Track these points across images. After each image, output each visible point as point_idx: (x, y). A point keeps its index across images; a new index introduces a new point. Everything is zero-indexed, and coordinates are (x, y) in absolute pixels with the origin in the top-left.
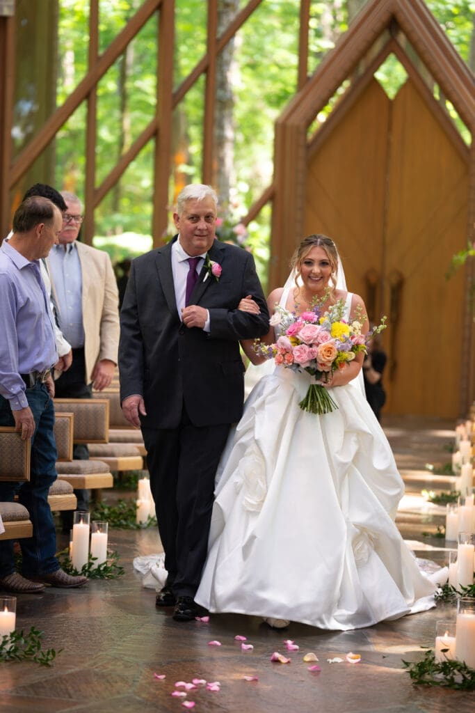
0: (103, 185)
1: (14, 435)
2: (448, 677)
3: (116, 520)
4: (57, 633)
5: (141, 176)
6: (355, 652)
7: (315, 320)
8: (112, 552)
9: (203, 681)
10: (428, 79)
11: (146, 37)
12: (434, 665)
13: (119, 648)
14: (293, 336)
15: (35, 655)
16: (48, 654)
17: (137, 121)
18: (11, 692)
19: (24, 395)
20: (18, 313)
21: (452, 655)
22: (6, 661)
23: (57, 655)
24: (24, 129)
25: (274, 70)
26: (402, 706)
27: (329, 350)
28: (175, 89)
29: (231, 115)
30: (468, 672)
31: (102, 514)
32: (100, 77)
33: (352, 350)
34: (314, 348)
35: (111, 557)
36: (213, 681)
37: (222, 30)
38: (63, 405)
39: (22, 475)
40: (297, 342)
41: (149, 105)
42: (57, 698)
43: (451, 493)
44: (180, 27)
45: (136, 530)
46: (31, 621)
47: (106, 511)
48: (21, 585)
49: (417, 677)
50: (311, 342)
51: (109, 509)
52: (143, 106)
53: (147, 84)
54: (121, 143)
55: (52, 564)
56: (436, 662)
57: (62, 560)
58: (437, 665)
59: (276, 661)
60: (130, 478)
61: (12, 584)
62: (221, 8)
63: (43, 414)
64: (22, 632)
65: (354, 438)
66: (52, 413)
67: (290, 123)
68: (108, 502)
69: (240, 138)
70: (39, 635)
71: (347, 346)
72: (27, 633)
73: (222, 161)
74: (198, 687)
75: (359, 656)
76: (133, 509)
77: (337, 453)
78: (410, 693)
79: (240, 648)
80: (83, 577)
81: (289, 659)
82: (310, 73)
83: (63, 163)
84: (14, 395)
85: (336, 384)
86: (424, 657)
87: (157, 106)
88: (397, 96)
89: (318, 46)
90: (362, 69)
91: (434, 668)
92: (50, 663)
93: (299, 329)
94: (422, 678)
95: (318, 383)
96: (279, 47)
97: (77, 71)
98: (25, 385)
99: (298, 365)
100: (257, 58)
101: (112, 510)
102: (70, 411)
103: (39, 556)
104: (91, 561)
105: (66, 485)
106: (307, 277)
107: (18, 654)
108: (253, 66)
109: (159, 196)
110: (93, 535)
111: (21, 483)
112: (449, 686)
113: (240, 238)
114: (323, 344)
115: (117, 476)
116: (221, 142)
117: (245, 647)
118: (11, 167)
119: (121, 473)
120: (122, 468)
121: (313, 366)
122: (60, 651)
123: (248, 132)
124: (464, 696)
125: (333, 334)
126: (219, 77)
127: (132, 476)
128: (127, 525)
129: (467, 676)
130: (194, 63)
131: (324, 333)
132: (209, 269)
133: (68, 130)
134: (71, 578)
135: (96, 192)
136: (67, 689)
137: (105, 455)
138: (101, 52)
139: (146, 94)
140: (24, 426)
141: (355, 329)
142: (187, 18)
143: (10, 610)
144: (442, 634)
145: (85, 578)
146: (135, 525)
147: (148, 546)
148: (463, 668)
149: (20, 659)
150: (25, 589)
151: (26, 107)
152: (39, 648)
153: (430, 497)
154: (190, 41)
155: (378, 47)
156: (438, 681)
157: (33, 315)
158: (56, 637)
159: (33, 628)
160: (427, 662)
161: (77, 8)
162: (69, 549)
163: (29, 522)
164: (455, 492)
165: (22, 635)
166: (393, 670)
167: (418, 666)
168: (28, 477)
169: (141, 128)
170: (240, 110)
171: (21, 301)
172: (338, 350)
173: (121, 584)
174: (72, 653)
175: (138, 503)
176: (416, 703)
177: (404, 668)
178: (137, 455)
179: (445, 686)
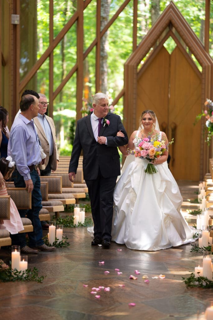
0: (56, 90)
1: (25, 191)
2: (200, 283)
3: (65, 224)
4: (44, 269)
5: (71, 87)
6: (163, 274)
7: (148, 141)
8: (65, 237)
9: (103, 287)
10: (184, 46)
11: (72, 32)
12: (194, 279)
13: (69, 275)
14: (141, 147)
15: (36, 278)
16: (41, 278)
17: (69, 65)
18: (27, 293)
19: (29, 175)
20: (27, 142)
21: (201, 275)
22: (24, 281)
23: (44, 278)
24: (23, 69)
25: (122, 44)
26: (182, 295)
27: (153, 151)
28: (84, 52)
29: (106, 62)
30: (208, 281)
31: (60, 222)
32: (54, 48)
33: (161, 151)
34: (148, 151)
35: (64, 239)
36: (107, 287)
37: (102, 28)
38: (44, 179)
39: (28, 207)
40: (142, 149)
41: (73, 59)
42: (45, 295)
43: (198, 210)
44: (85, 27)
45: (74, 228)
46: (33, 265)
47: (61, 221)
48: (29, 251)
49: (188, 283)
50: (147, 149)
51: (63, 220)
52: (71, 59)
53: (72, 51)
54: (63, 74)
55: (41, 242)
56: (195, 277)
57: (45, 240)
58: (196, 279)
59: (132, 279)
60: (70, 207)
61: (25, 250)
62: (101, 20)
63: (36, 182)
64: (30, 269)
65: (164, 183)
66: (39, 182)
67: (130, 64)
68: (62, 217)
69: (110, 71)
70: (37, 270)
71: (159, 150)
72: (32, 270)
73: (103, 80)
74: (101, 289)
75: (164, 276)
76: (72, 219)
77: (158, 189)
78: (185, 290)
79: (117, 274)
80: (53, 247)
81: (137, 278)
82: (138, 45)
83: (40, 82)
84: (26, 174)
85: (157, 163)
86: (190, 275)
87: (77, 59)
88: (172, 53)
89: (140, 34)
90: (158, 43)
91: (194, 280)
92: (41, 281)
93: (143, 144)
94: (190, 284)
95: (151, 163)
96: (124, 35)
97: (44, 46)
98: (30, 171)
99: (143, 157)
100: (116, 39)
101: (64, 220)
102: (46, 181)
103: (35, 239)
104: (56, 240)
105: (46, 210)
106: (144, 124)
107: (29, 278)
108: (114, 42)
109: (79, 95)
110: (57, 230)
111: (28, 210)
112: (201, 287)
113: (111, 111)
114: (151, 149)
115: (65, 206)
116: (103, 73)
117: (119, 273)
118: (20, 84)
119: (67, 205)
120: (67, 203)
121: (148, 157)
122: (45, 277)
123: (113, 69)
124: (206, 291)
125: (154, 145)
126: (101, 47)
127: (71, 206)
128: (70, 226)
129: (208, 282)
130: (91, 42)
131: (151, 145)
132: (106, 122)
133: (41, 69)
134: (48, 248)
135: (53, 94)
136: (49, 292)
137: (61, 198)
138: (54, 38)
139: (72, 54)
140: (29, 187)
141: (162, 143)
142: (87, 24)
143: (25, 261)
144: (197, 266)
145: (54, 247)
146: (73, 226)
147: (78, 234)
148: (206, 279)
149: (30, 280)
150: (30, 252)
151: (24, 61)
152: (37, 276)
153: (190, 212)
154: (89, 33)
155: (164, 34)
156: (196, 285)
157: (32, 142)
158: (44, 271)
159: (34, 268)
160: (192, 277)
161: (44, 20)
162: (48, 236)
163: (32, 225)
164: (200, 210)
165: (30, 270)
166: (178, 281)
167: (188, 279)
168: (31, 208)
169: (70, 68)
170: (110, 60)
171: (28, 137)
172: (156, 151)
173: (69, 249)
174: (50, 277)
175: (74, 217)
176: (188, 294)
177: (182, 280)
178: (73, 198)
179: (199, 287)
